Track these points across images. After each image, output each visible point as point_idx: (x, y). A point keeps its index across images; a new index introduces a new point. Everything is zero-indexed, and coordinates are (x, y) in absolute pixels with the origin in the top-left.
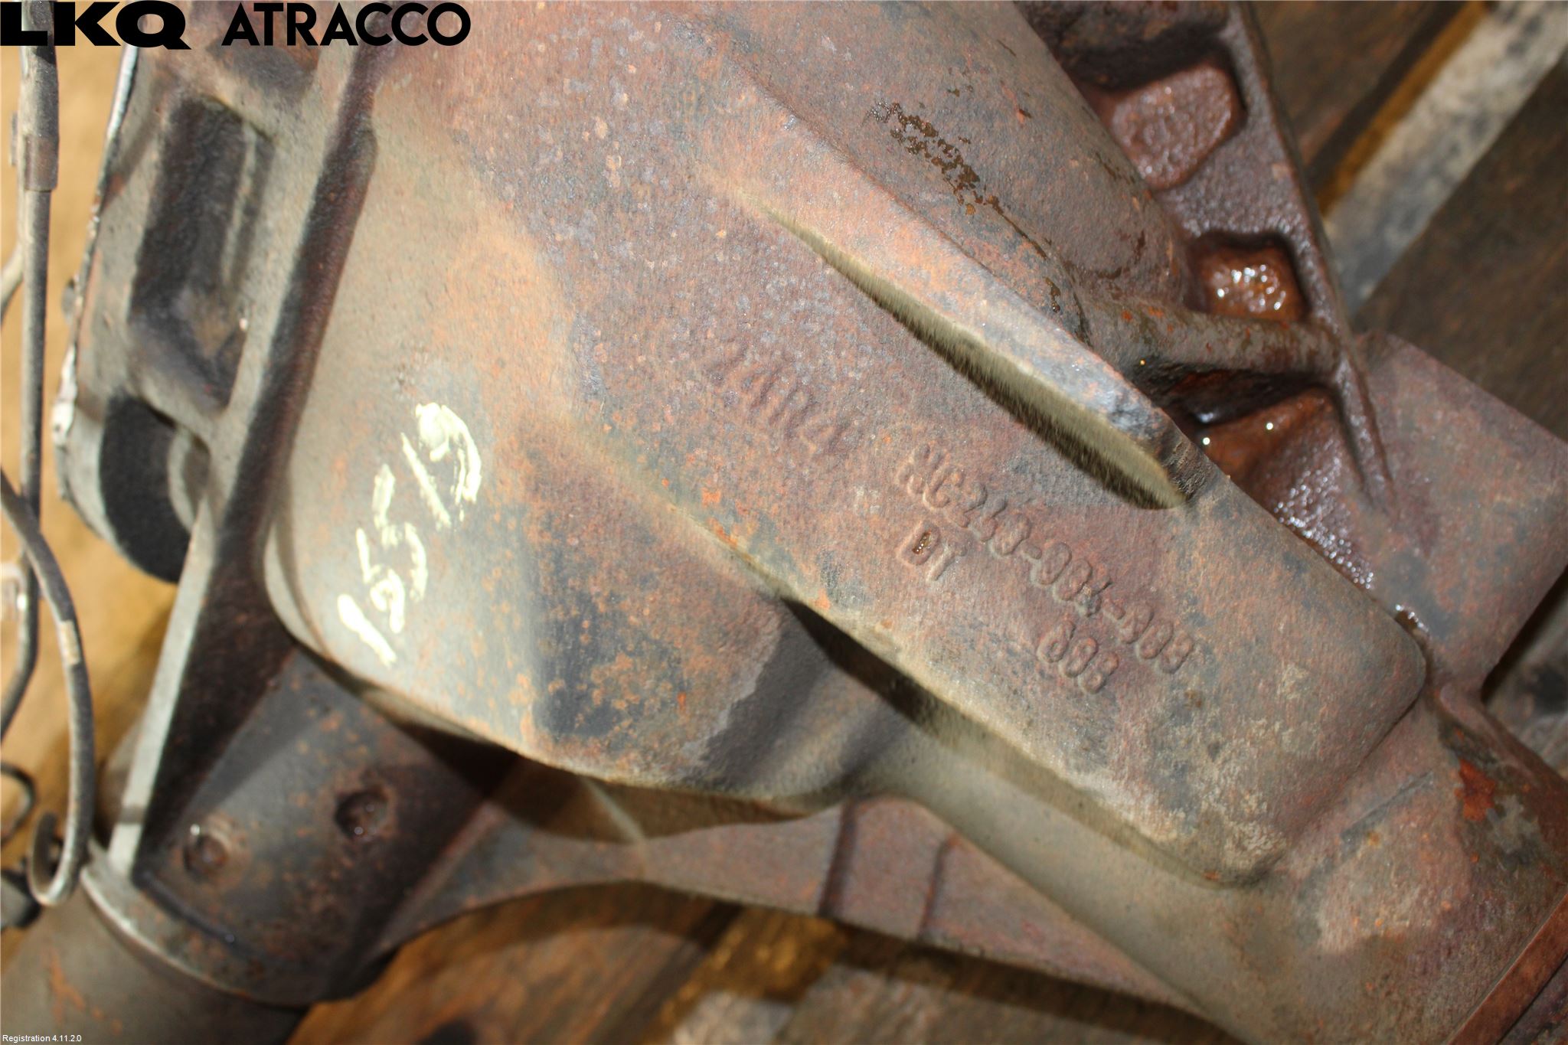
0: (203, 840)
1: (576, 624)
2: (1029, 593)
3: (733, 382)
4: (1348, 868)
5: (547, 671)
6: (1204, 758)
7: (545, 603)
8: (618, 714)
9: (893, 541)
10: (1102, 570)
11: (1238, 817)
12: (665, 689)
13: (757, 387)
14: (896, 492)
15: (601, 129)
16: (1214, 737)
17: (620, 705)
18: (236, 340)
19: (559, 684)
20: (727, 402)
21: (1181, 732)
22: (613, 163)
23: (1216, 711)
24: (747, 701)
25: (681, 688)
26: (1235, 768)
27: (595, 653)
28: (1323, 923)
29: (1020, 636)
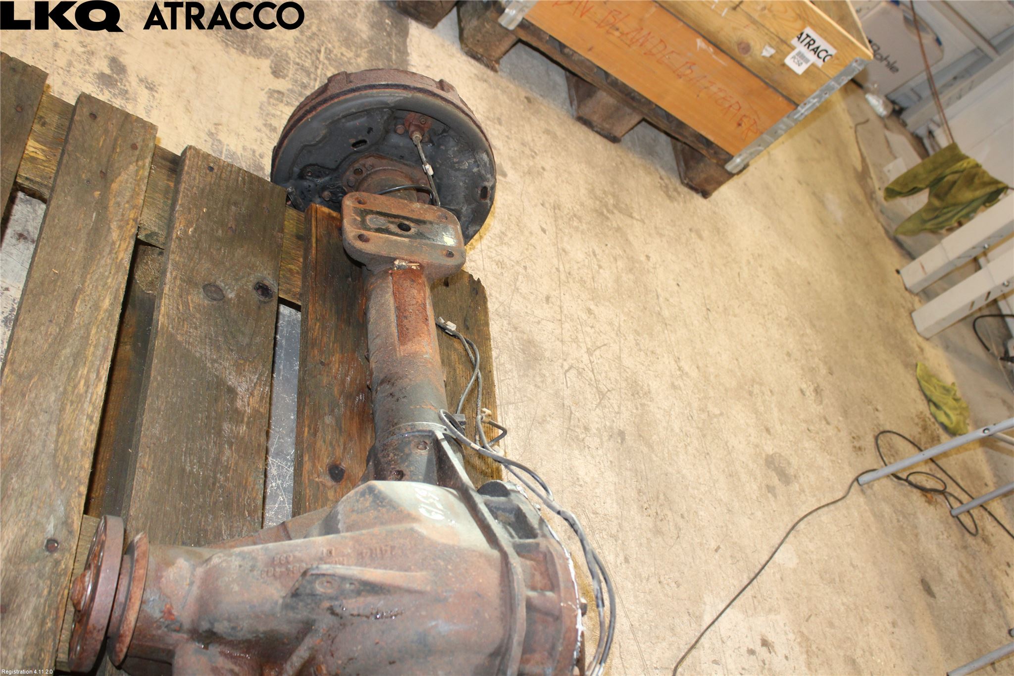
0: (426, 448)
1: (382, 502)
2: (302, 561)
3: (388, 548)
4: (188, 575)
5: (380, 492)
6: (242, 563)
7: (391, 501)
8: (360, 497)
9: (336, 549)
10: (291, 575)
11: (224, 560)
12: (356, 508)
13: (384, 552)
14: (343, 556)
15: (449, 567)
16: (242, 568)
17: (362, 499)
18: (496, 518)
19: (376, 492)
20: (387, 546)
21: (250, 564)
22: (442, 563)
23: (246, 572)
24: (337, 525)
25: (353, 511)
26: (233, 567)
27: (374, 501)
28: (185, 563)
29: (297, 554)
